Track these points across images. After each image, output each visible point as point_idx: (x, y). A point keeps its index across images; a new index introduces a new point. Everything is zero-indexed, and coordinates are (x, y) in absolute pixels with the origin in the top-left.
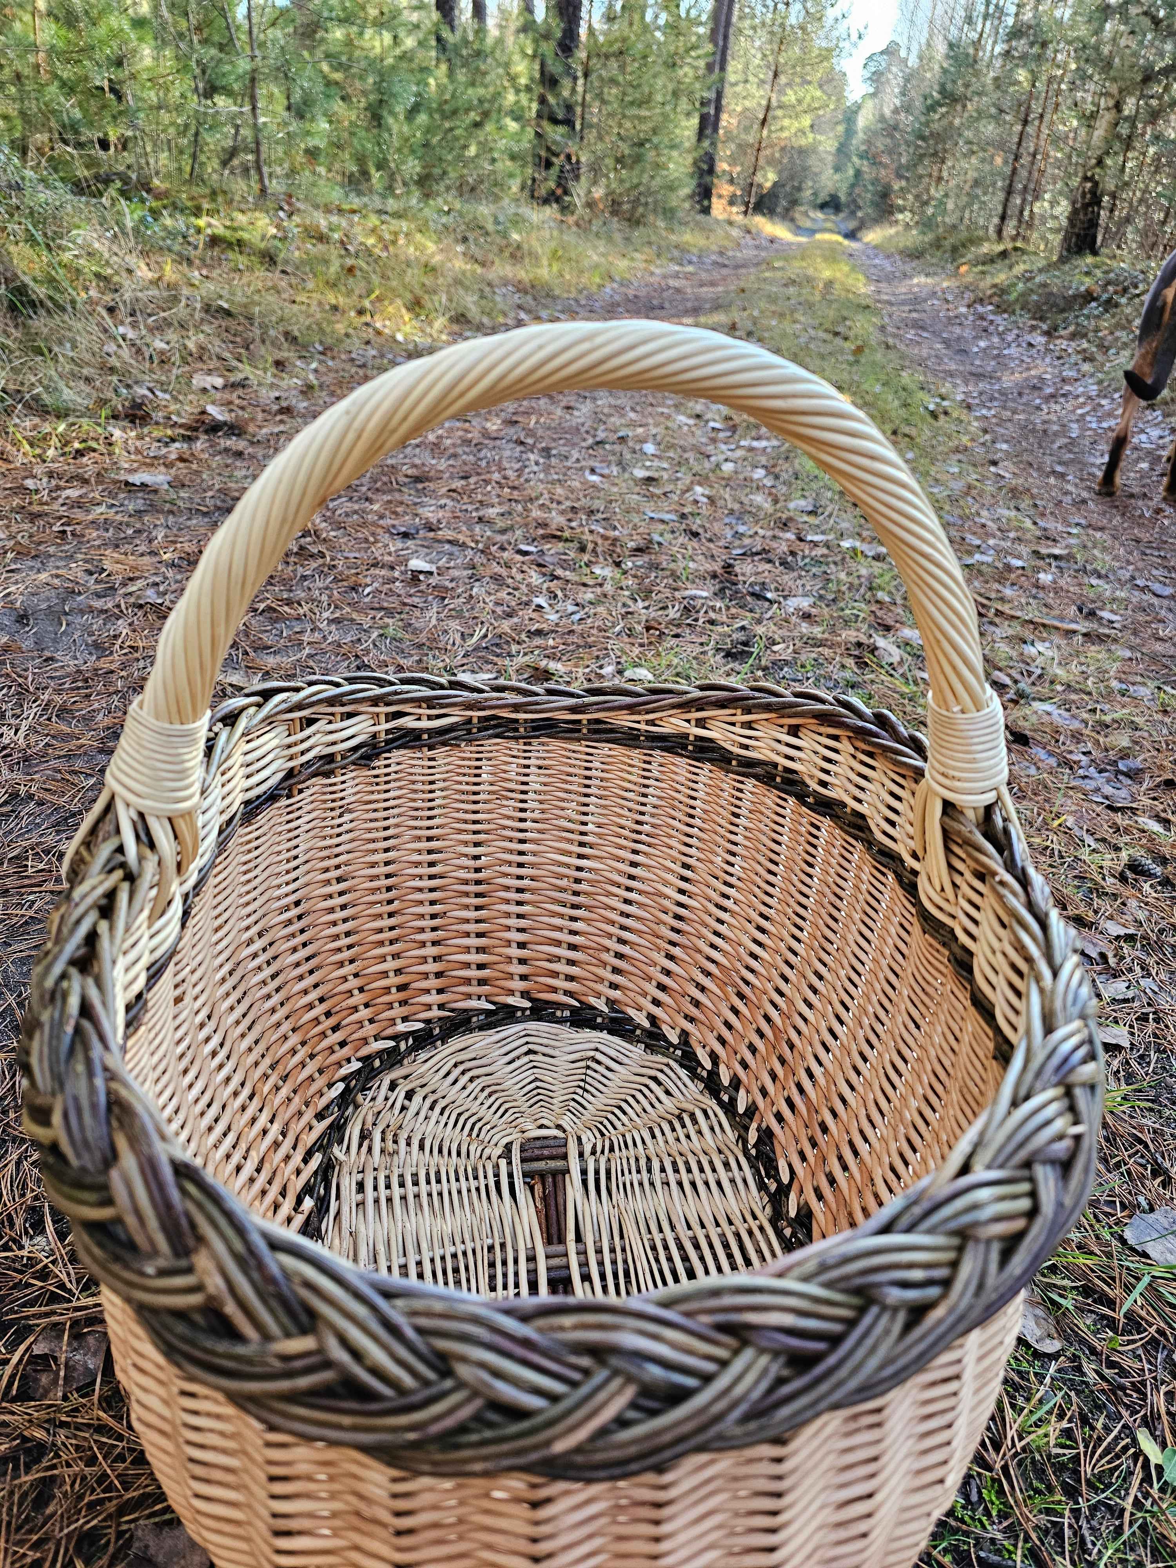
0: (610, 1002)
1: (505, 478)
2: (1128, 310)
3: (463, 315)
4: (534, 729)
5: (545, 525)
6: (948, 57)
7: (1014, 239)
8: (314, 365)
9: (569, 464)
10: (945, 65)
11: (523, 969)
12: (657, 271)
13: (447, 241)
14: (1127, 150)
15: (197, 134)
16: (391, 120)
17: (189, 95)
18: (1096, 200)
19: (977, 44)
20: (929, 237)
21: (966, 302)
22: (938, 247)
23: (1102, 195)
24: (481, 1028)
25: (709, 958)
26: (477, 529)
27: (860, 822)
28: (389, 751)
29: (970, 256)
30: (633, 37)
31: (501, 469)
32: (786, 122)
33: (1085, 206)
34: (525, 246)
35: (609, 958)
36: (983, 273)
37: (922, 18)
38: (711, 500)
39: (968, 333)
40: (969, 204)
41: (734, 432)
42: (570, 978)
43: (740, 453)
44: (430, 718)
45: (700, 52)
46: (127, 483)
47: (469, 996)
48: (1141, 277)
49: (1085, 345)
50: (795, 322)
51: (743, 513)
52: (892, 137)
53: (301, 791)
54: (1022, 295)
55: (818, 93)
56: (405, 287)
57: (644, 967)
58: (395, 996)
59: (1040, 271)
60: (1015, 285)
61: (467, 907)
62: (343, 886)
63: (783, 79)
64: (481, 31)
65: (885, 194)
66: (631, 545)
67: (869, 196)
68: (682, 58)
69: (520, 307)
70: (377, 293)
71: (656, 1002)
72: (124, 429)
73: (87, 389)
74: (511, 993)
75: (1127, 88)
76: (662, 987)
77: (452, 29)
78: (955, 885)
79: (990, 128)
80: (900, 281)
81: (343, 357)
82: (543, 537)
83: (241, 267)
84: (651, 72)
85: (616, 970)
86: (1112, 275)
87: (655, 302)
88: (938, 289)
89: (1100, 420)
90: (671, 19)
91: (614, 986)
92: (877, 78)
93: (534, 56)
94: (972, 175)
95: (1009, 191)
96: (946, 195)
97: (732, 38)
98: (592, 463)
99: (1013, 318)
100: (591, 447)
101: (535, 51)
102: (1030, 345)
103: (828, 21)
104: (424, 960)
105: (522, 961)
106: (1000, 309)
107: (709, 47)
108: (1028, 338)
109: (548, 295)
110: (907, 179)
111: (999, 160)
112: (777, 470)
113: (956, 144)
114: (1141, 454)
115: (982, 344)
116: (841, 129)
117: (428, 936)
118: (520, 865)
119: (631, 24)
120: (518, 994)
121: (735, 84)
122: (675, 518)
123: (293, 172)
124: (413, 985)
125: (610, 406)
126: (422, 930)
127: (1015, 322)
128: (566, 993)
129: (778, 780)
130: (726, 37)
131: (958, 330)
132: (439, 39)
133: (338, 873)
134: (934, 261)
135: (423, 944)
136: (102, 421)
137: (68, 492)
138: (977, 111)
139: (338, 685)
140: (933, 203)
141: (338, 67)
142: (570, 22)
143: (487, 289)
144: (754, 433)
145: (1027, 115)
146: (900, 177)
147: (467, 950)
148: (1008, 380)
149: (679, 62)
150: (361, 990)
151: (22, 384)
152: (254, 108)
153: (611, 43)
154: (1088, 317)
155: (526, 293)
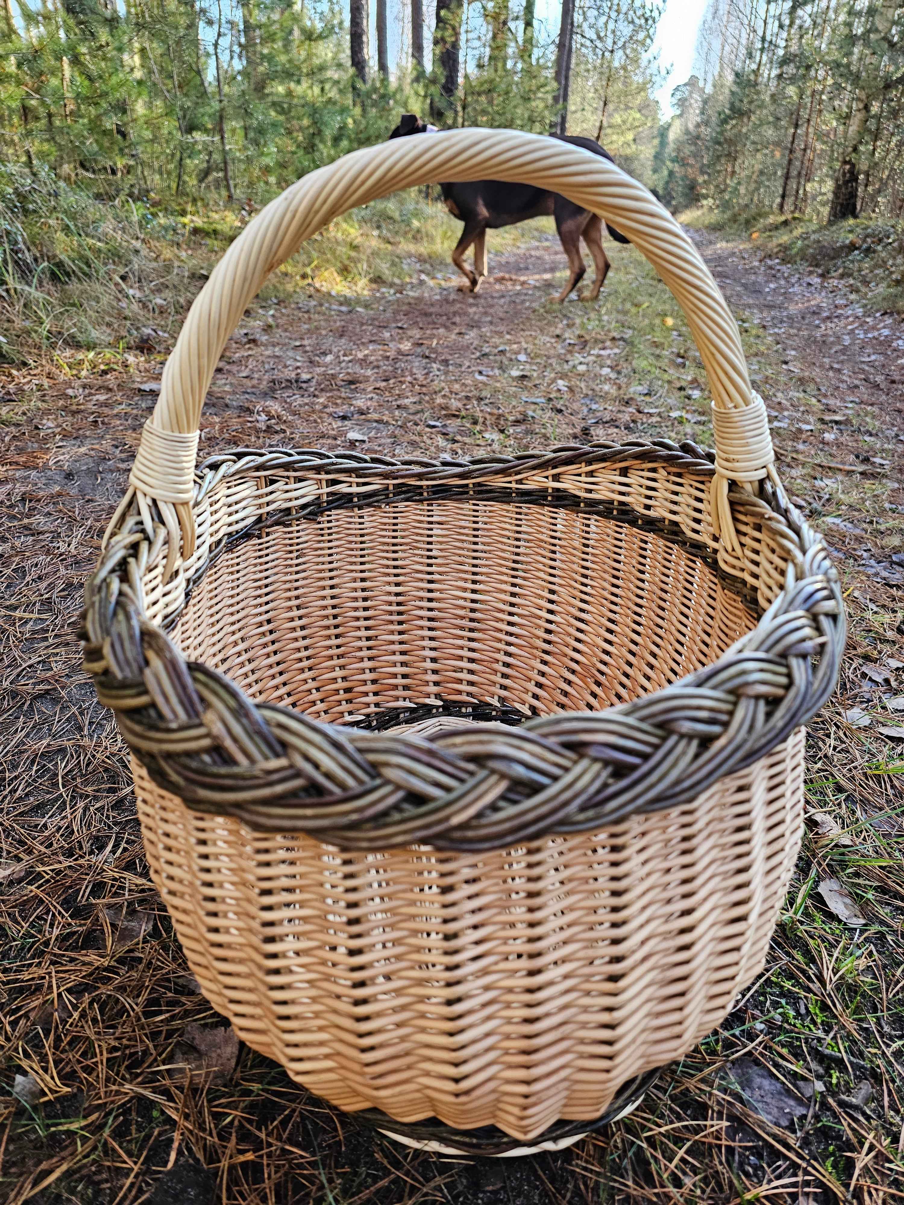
0: (502, 699)
1: (415, 379)
2: (884, 254)
3: (379, 277)
4: (434, 493)
5: (446, 408)
6: (735, 82)
7: (793, 212)
8: (272, 312)
9: (463, 369)
10: (733, 89)
11: (435, 678)
12: (523, 246)
13: (366, 228)
14: (875, 140)
15: (181, 159)
16: (321, 146)
17: (175, 132)
18: (854, 178)
19: (756, 72)
20: (728, 214)
21: (758, 258)
22: (735, 221)
23: (859, 173)
24: (407, 722)
25: (572, 659)
26: (397, 413)
27: (675, 528)
28: (330, 510)
29: (759, 226)
30: (498, 79)
31: (412, 374)
32: (615, 137)
33: (846, 183)
34: (423, 230)
35: (499, 667)
36: (770, 237)
37: (714, 58)
38: (571, 389)
39: (761, 279)
40: (757, 189)
41: (585, 346)
42: (471, 683)
43: (591, 358)
44: (358, 485)
45: (548, 88)
46: (140, 390)
47: (397, 699)
48: (892, 230)
49: (852, 282)
50: (627, 273)
51: (594, 396)
52: (696, 144)
53: (268, 534)
54: (801, 250)
55: (638, 115)
56: (336, 258)
57: (524, 671)
58: (342, 695)
59: (814, 232)
60: (795, 243)
61: (392, 632)
62: (301, 612)
63: (611, 107)
64: (385, 80)
65: (692, 187)
66: (511, 418)
67: (680, 189)
68: (535, 93)
69: (422, 271)
70: (315, 263)
71: (536, 697)
72: (136, 356)
73: (108, 331)
74: (428, 696)
75: (873, 94)
76: (539, 685)
77: (364, 81)
78: (742, 545)
79: (770, 132)
80: (707, 246)
81: (293, 306)
82: (445, 416)
83: (216, 249)
84: (513, 104)
85: (505, 676)
86: (869, 230)
87: (522, 266)
88: (736, 250)
89: (866, 332)
90: (525, 66)
91: (504, 687)
92: (682, 103)
93: (425, 96)
94: (758, 167)
95: (787, 177)
96: (739, 183)
97: (571, 79)
98: (480, 368)
99: (795, 267)
100: (479, 358)
101: (426, 93)
102: (809, 284)
103: (643, 63)
104: (363, 671)
105: (435, 672)
106: (784, 261)
107: (555, 85)
108: (808, 280)
109: (441, 263)
110: (709, 175)
111: (778, 154)
112: (619, 368)
113: (745, 145)
114: (900, 354)
115: (772, 286)
116: (656, 142)
117: (365, 653)
118: (430, 600)
119: (496, 71)
120: (433, 696)
121: (575, 112)
122: (543, 400)
123: (251, 185)
124: (356, 690)
125: (491, 331)
126: (360, 649)
127: (797, 269)
128: (469, 694)
129: (615, 512)
130: (567, 78)
131: (753, 277)
132: (354, 88)
133: (298, 602)
134: (732, 231)
135: (362, 659)
136: (120, 351)
137: (97, 397)
138: (760, 119)
139: (290, 455)
140: (729, 189)
141: (282, 111)
142: (450, 71)
143: (397, 260)
144: (600, 346)
145: (797, 121)
146: (703, 173)
147: (394, 664)
148: (793, 309)
149: (532, 96)
150: (318, 689)
151: (62, 327)
152: (222, 138)
153: (482, 84)
154: (852, 262)
155: (425, 261)
